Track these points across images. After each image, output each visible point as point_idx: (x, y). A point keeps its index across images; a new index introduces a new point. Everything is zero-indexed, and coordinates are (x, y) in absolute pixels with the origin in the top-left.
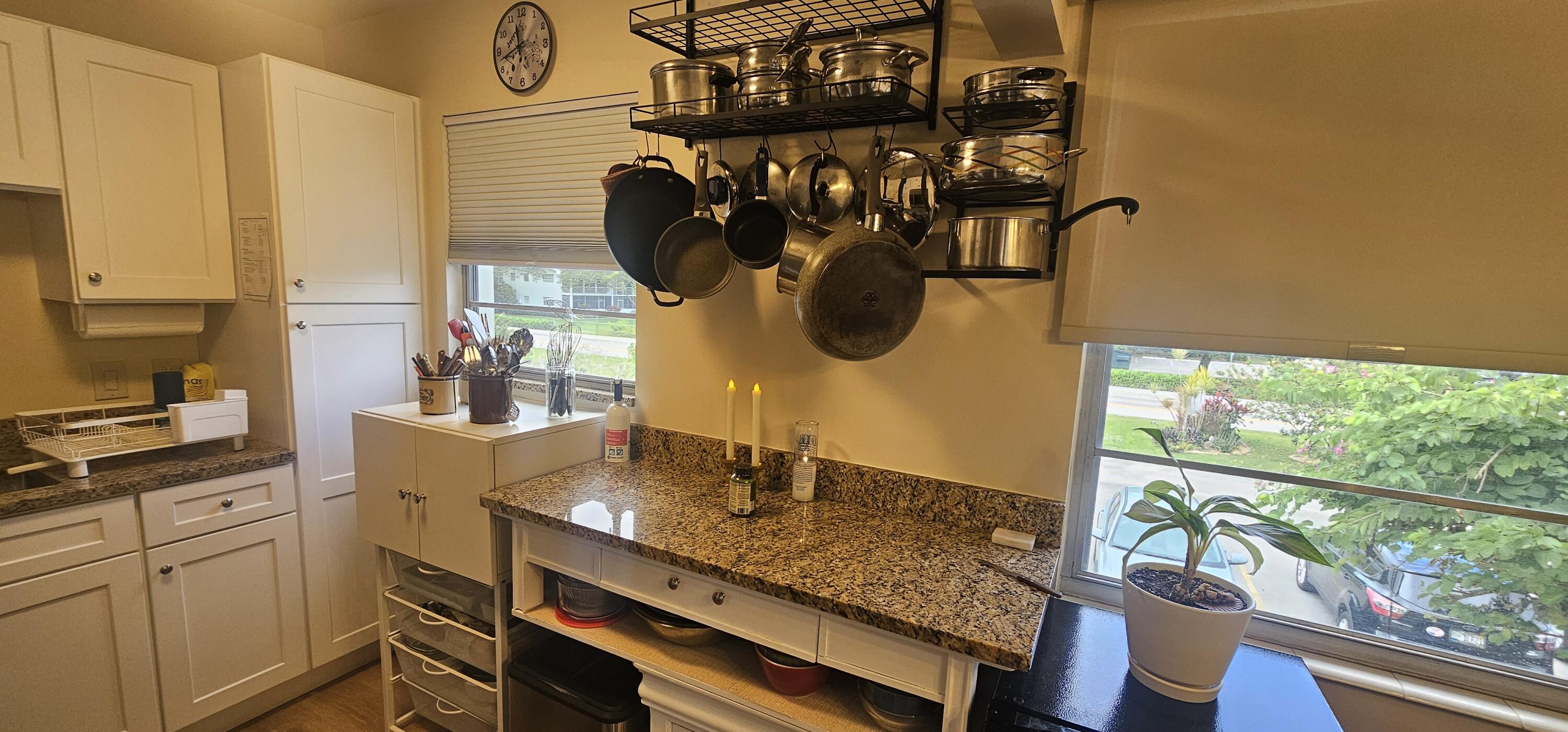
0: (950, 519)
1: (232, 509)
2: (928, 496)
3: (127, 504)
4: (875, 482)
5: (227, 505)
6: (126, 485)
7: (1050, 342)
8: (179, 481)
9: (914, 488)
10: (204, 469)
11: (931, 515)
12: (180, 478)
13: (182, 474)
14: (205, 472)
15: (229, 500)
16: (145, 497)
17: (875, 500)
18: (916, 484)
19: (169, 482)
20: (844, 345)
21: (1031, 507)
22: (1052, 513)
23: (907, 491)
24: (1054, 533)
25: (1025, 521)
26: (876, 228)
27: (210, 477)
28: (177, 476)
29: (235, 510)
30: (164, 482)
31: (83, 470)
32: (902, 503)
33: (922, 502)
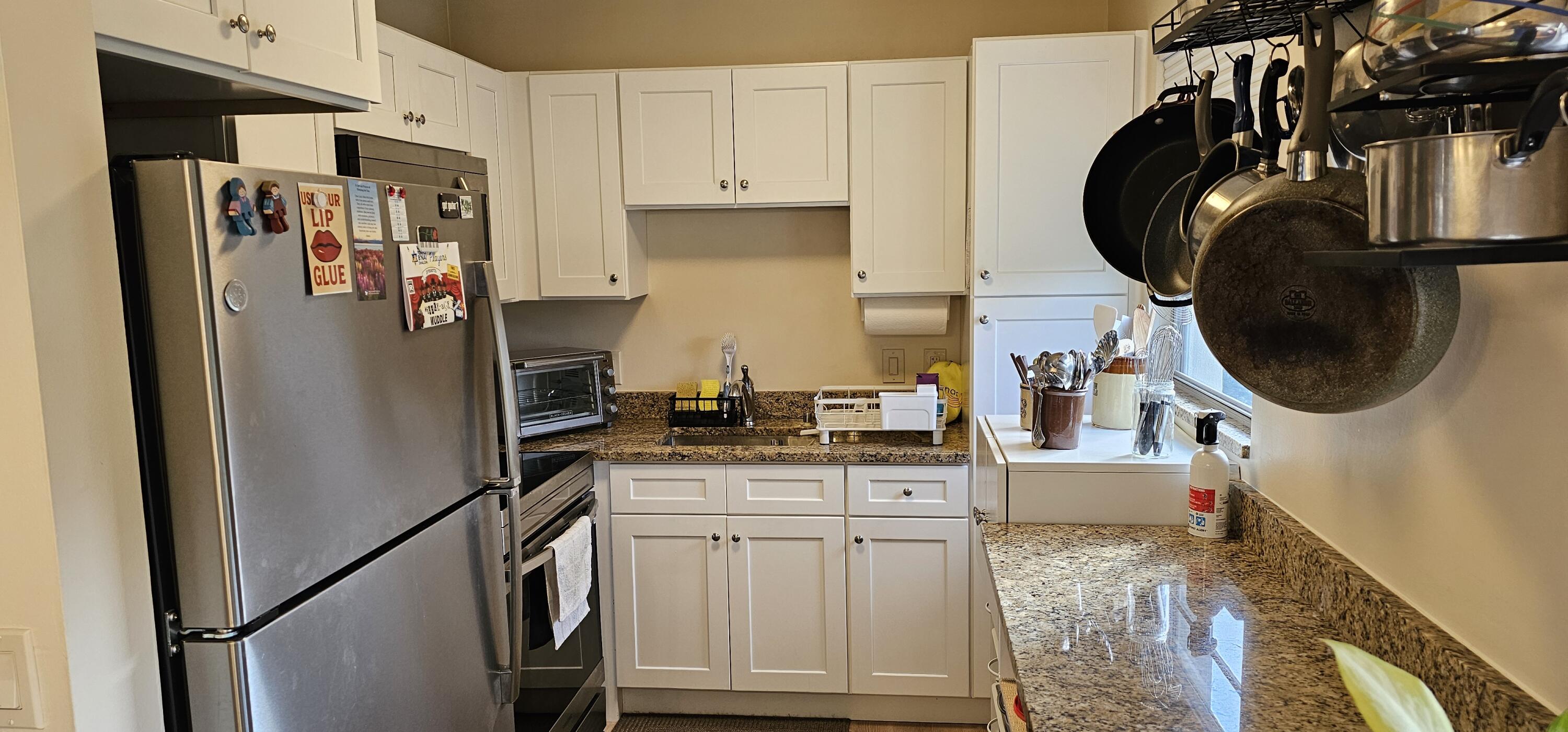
1: (912, 498)
3: (839, 471)
5: (907, 493)
6: (838, 456)
8: (872, 461)
10: (892, 455)
12: (874, 459)
13: (875, 456)
14: (892, 457)
15: (910, 490)
16: (850, 469)
19: (866, 461)
27: (895, 463)
28: (872, 456)
29: (915, 500)
30: (862, 460)
31: (825, 439)
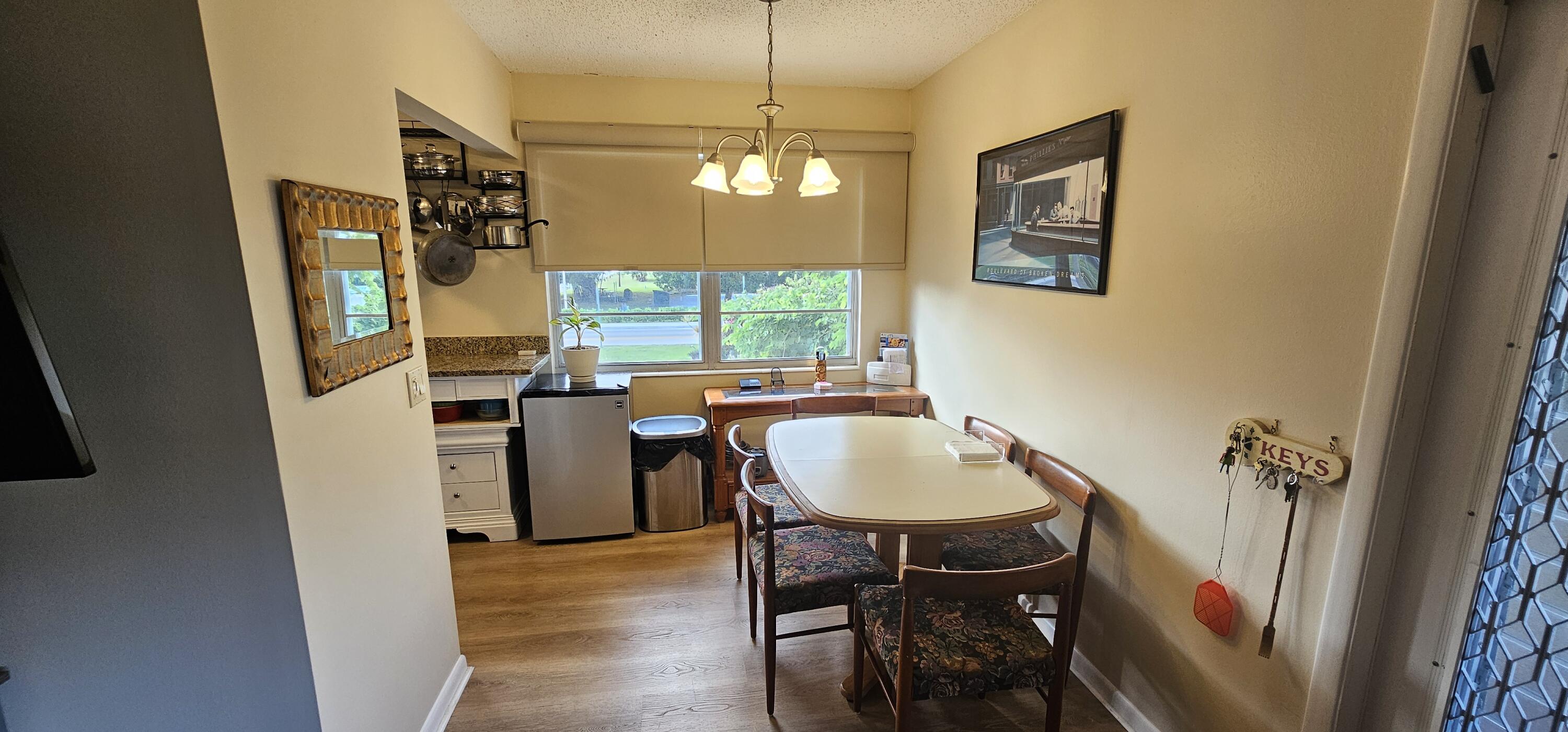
0: (505, 351)
2: (493, 344)
4: (467, 342)
7: (532, 272)
9: (486, 342)
11: (496, 352)
17: (468, 351)
18: (487, 340)
20: (444, 280)
21: (537, 339)
22: (545, 340)
23: (483, 343)
24: (547, 348)
25: (535, 345)
26: (449, 230)
32: (482, 350)
33: (491, 347)
